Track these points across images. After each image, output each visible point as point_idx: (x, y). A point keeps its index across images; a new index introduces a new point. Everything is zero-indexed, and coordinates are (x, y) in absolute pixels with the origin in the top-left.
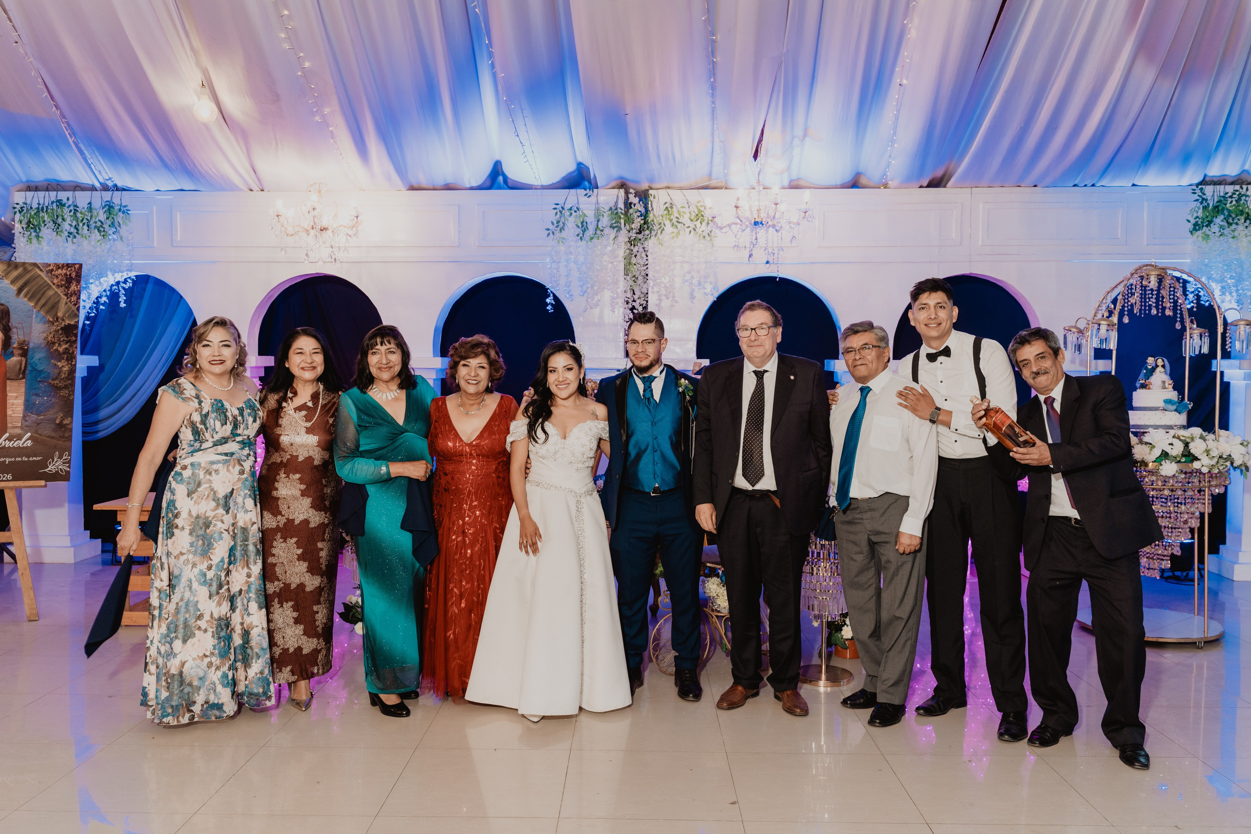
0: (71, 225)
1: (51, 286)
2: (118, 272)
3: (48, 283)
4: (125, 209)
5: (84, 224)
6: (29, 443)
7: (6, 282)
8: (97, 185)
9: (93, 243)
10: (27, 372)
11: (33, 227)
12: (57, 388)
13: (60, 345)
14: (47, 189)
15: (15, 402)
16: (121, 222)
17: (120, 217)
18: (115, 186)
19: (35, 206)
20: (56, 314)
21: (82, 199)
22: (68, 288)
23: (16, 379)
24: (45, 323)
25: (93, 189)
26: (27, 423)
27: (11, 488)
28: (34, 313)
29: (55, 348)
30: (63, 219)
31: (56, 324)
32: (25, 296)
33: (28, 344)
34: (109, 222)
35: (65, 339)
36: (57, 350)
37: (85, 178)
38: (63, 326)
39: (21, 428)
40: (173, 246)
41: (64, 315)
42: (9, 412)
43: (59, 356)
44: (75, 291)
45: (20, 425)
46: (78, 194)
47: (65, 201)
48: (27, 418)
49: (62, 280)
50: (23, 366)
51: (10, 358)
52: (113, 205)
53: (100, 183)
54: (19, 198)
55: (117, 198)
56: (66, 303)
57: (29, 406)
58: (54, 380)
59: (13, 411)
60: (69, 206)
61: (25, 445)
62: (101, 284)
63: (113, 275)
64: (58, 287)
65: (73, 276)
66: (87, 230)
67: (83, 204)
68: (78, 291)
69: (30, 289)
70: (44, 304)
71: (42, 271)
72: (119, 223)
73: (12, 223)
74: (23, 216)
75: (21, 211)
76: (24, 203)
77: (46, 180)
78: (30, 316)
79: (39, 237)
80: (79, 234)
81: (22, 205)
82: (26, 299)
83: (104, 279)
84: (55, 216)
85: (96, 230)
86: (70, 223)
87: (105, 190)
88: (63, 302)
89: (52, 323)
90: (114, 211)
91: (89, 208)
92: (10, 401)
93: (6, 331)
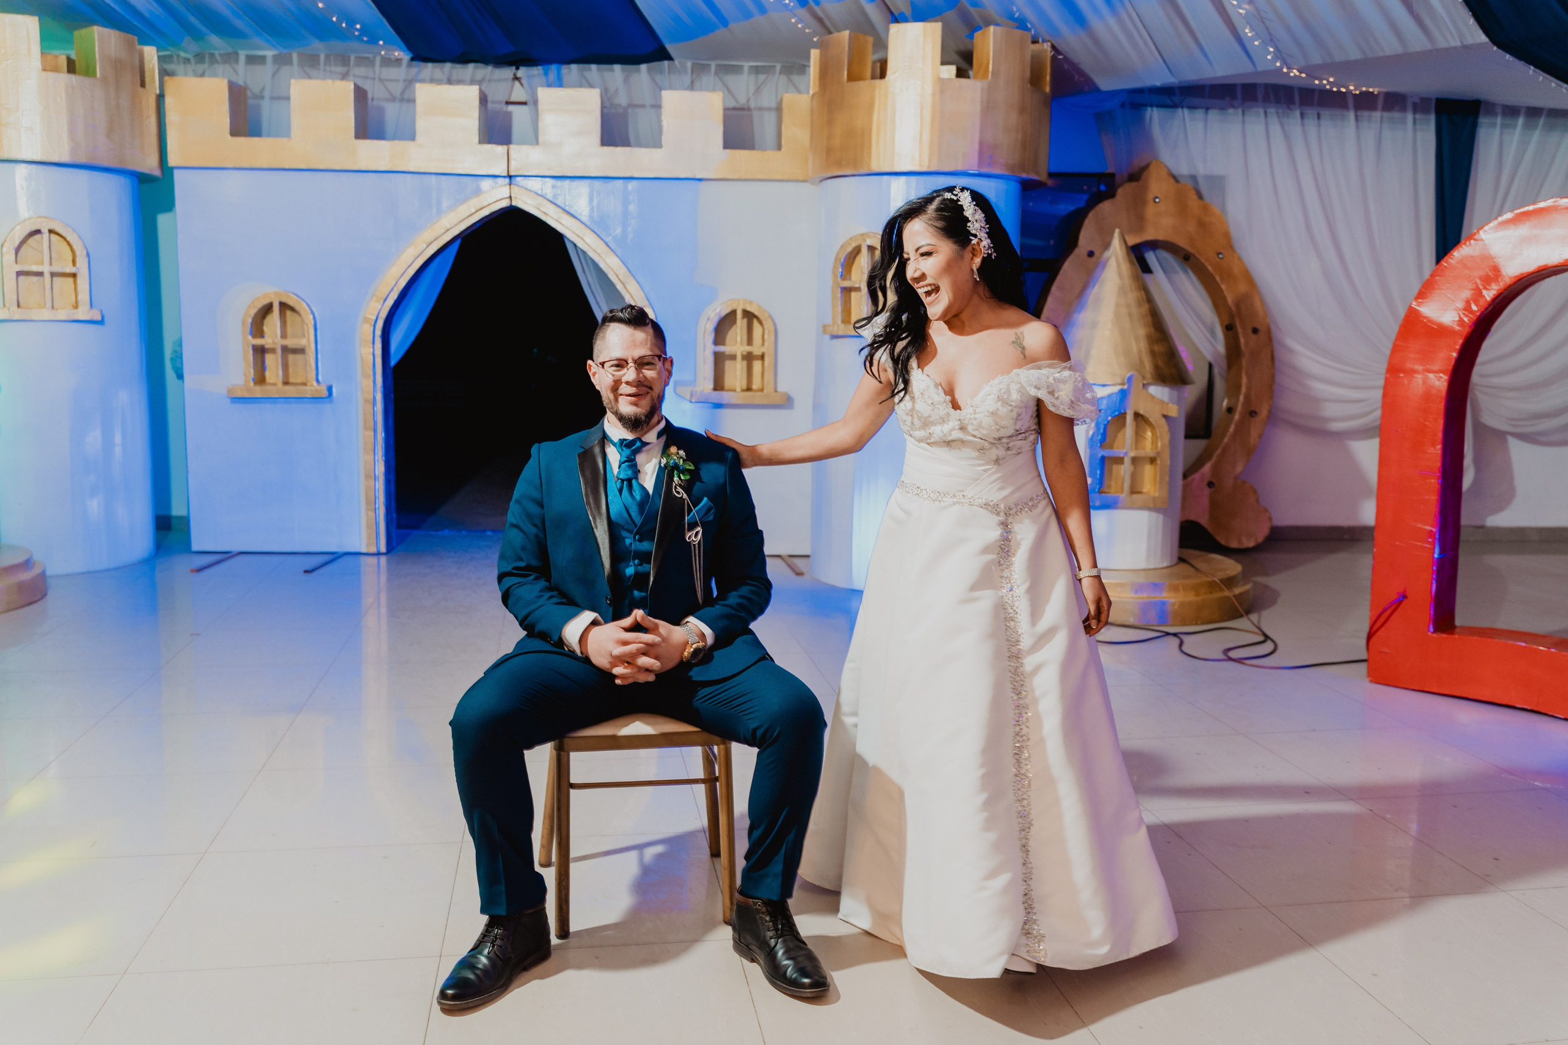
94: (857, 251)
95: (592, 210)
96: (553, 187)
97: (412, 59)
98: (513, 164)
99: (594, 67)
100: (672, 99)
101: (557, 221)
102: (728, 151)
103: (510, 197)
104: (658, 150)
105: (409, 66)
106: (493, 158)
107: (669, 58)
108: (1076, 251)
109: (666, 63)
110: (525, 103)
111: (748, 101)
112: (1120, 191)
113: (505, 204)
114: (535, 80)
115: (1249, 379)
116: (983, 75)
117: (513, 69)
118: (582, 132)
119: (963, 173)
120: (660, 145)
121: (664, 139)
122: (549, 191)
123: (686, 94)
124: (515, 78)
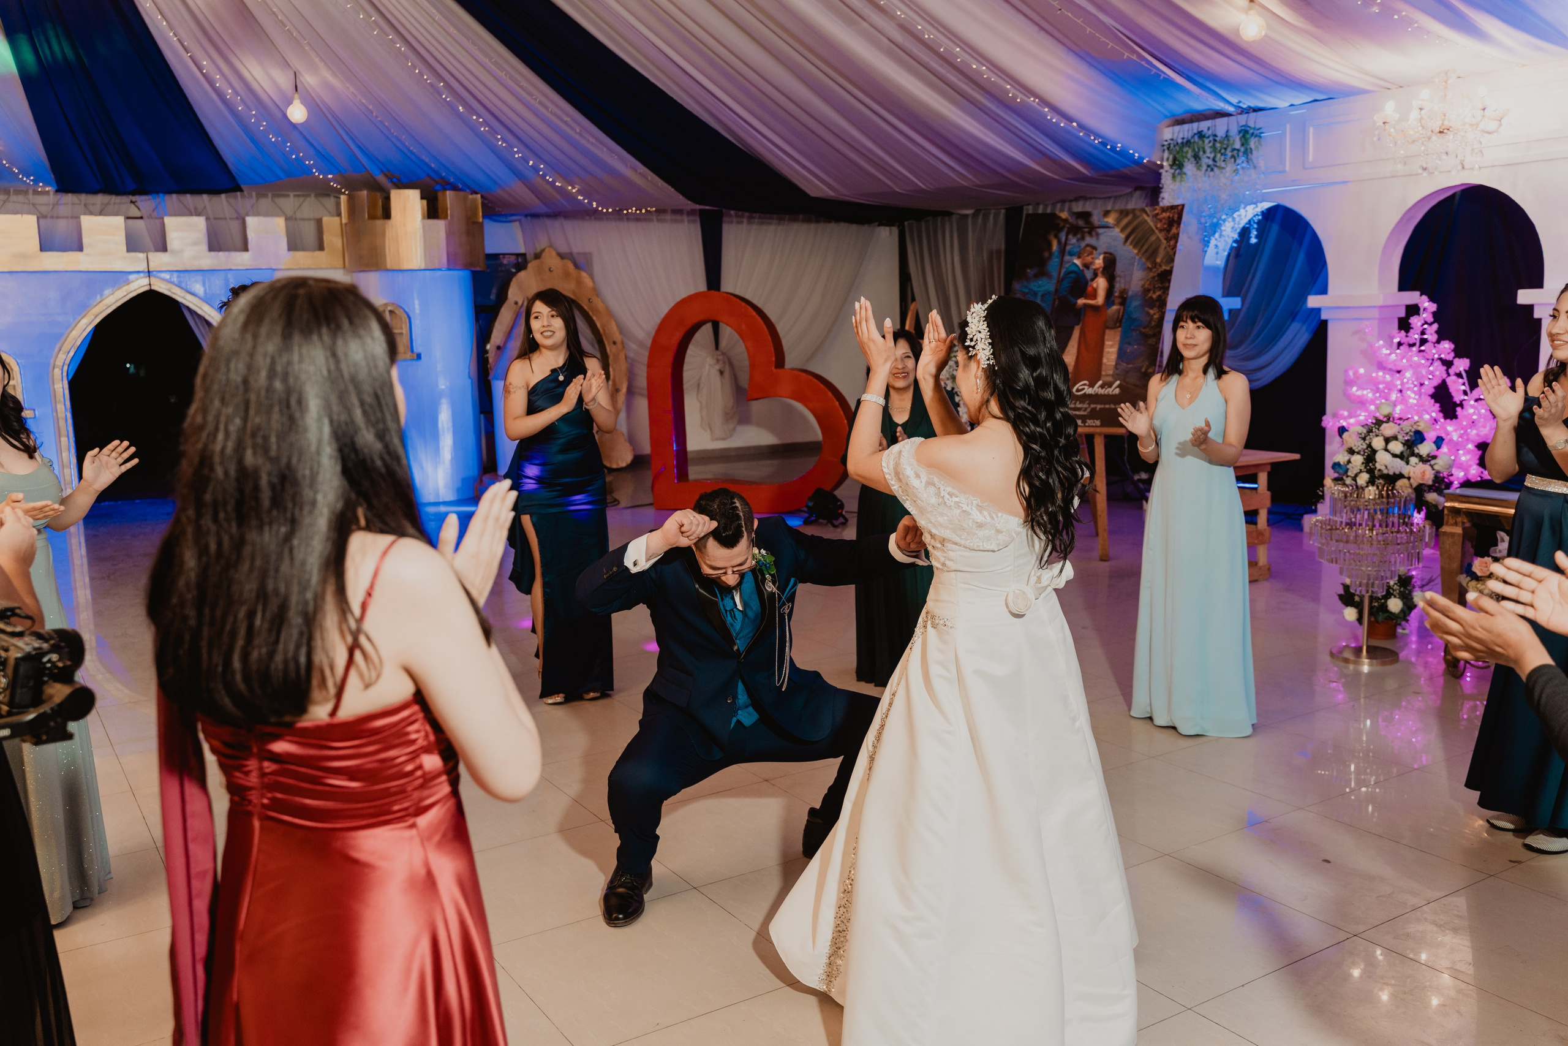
0: (1209, 158)
1: (1154, 231)
2: (1250, 204)
3: (1152, 230)
4: (1259, 131)
5: (1222, 155)
6: (1117, 391)
7: (1117, 230)
8: (1231, 109)
9: (1227, 175)
10: (1124, 320)
11: (1177, 164)
12: (1146, 336)
13: (1154, 292)
14: (1191, 121)
15: (1111, 350)
16: (1253, 148)
17: (1252, 143)
18: (1250, 107)
19: (1180, 141)
20: (1155, 260)
21: (1220, 126)
22: (1169, 231)
23: (1114, 328)
24: (1144, 270)
25: (1228, 115)
26: (1117, 372)
27: (1100, 434)
28: (1136, 261)
29: (1150, 295)
30: (1204, 152)
31: (1154, 270)
32: (1131, 244)
33: (1127, 293)
34: (1242, 149)
35: (1160, 285)
36: (1151, 297)
37: (1220, 106)
38: (1161, 272)
39: (1113, 376)
40: (1304, 168)
41: (1162, 262)
42: (1105, 360)
43: (1150, 303)
44: (1174, 234)
45: (1111, 372)
46: (1218, 120)
47: (1205, 130)
48: (1118, 367)
49: (1165, 224)
50: (1121, 314)
51: (1110, 307)
52: (1248, 129)
53: (1235, 107)
54: (1169, 133)
55: (1252, 120)
56: (1165, 248)
57: (1121, 355)
58: (1145, 328)
59: (1108, 359)
60: (1209, 137)
61: (1114, 393)
62: (1234, 219)
63: (1244, 208)
64: (1161, 230)
65: (1175, 219)
66: (1224, 161)
67: (1221, 133)
68: (1178, 234)
69: (1137, 236)
70: (1146, 251)
71: (1148, 215)
72: (1251, 149)
73: (1159, 163)
74: (1170, 153)
75: (1168, 148)
76: (1172, 140)
77: (1187, 112)
78: (1133, 264)
79: (1182, 174)
80: (1216, 166)
81: (1170, 142)
82: (1131, 247)
83: (1237, 213)
84: (1197, 150)
85: (1233, 160)
86: (1208, 155)
87: (1241, 114)
88: (1163, 247)
89: (1150, 269)
90: (1248, 136)
91: (1227, 136)
92: (1107, 349)
93: (1111, 279)
95: (205, 291)
96: (178, 277)
97: (57, 191)
98: (151, 264)
99: (188, 196)
100: (251, 221)
101: (183, 298)
102: (292, 253)
103: (150, 284)
104: (246, 253)
105: (54, 194)
106: (136, 263)
107: (241, 190)
108: (508, 302)
109: (239, 193)
110: (141, 218)
111: (295, 213)
112: (530, 265)
113: (146, 288)
114: (146, 203)
115: (614, 370)
116: (445, 217)
117: (131, 197)
118: (195, 243)
119: (440, 270)
120: (246, 249)
121: (250, 246)
122: (175, 280)
123: (261, 219)
124: (132, 202)
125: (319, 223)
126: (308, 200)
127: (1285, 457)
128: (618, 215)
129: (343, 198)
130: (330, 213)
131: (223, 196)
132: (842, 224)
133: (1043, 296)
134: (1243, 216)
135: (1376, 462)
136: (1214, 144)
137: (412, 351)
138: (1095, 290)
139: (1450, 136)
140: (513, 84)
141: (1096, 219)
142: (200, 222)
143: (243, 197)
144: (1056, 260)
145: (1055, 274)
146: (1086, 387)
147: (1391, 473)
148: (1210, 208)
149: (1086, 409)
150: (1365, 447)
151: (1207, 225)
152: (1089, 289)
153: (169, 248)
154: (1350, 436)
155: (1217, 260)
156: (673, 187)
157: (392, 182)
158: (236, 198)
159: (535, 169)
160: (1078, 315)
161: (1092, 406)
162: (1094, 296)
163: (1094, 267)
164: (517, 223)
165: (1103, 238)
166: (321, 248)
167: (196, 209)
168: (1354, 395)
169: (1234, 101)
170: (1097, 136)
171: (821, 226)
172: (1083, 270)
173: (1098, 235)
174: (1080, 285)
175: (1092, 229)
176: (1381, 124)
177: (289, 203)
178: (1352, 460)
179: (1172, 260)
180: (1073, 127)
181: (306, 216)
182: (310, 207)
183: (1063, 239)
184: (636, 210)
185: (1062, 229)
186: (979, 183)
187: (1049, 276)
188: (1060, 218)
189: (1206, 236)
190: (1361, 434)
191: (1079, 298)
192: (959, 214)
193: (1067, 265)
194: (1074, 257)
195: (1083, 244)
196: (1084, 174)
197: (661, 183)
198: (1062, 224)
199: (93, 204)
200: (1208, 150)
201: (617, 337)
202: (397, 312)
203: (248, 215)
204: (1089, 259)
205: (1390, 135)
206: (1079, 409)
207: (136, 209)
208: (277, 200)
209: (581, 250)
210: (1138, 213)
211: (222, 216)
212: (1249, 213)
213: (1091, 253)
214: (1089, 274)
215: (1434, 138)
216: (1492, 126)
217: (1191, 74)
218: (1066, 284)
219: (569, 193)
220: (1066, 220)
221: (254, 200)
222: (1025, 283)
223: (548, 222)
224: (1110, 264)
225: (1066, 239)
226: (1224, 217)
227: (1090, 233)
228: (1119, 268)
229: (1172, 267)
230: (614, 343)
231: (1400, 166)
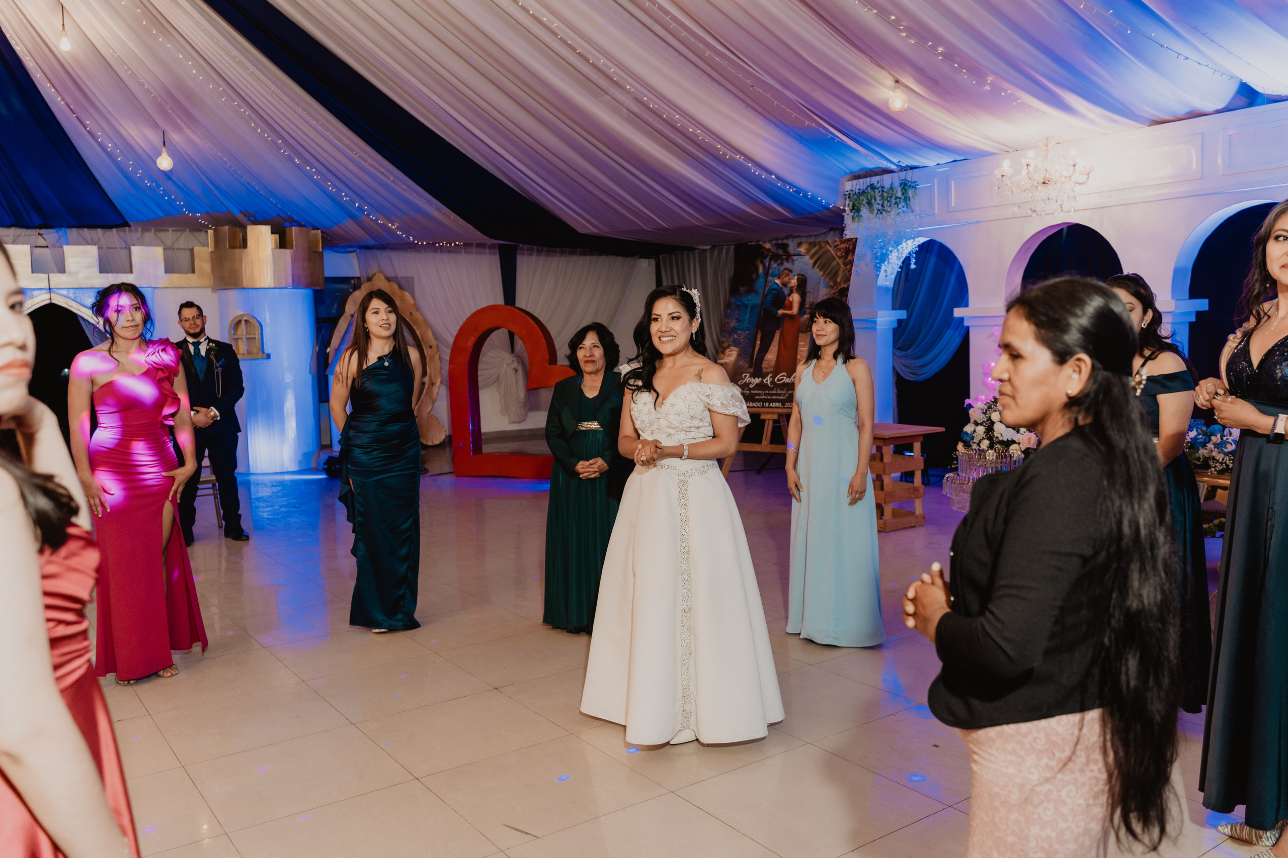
0: (878, 204)
1: (835, 258)
2: (910, 239)
3: (834, 257)
4: (915, 184)
5: (888, 202)
7: (808, 257)
8: (893, 167)
9: (892, 217)
11: (856, 209)
14: (866, 177)
15: (803, 349)
16: (911, 196)
17: (910, 193)
18: (907, 166)
19: (857, 191)
20: (836, 280)
21: (887, 180)
22: (846, 258)
23: (806, 331)
24: (828, 288)
25: (891, 172)
28: (822, 280)
30: (875, 200)
31: (835, 287)
32: (818, 268)
34: (903, 197)
37: (885, 164)
38: (839, 289)
40: (948, 212)
41: (841, 281)
42: (798, 357)
44: (850, 261)
46: (884, 176)
47: (876, 183)
49: (843, 252)
51: (803, 316)
52: (907, 182)
53: (897, 165)
54: (849, 186)
55: (909, 176)
56: (844, 271)
59: (801, 355)
60: (879, 188)
62: (898, 251)
63: (905, 242)
64: (840, 258)
65: (851, 248)
66: (890, 206)
67: (887, 185)
68: (853, 260)
69: (823, 262)
70: (829, 273)
71: (830, 246)
72: (909, 197)
73: (842, 208)
74: (850, 201)
75: (849, 197)
76: (852, 190)
77: (862, 169)
78: (819, 283)
79: (859, 216)
80: (884, 210)
81: (850, 192)
82: (818, 270)
83: (900, 246)
84: (870, 198)
85: (896, 205)
86: (879, 202)
87: (901, 171)
88: (841, 270)
89: (832, 287)
90: (906, 187)
91: (891, 188)
92: (800, 349)
93: (803, 295)
94: (240, 321)
96: (74, 293)
98: (52, 283)
99: (86, 230)
100: (135, 250)
101: (78, 310)
102: (168, 275)
103: (50, 299)
104: (131, 275)
106: (40, 281)
107: (129, 226)
108: (345, 314)
109: (127, 228)
110: (47, 247)
111: (172, 244)
112: (363, 286)
113: (48, 302)
114: (51, 235)
115: (430, 368)
116: (291, 247)
117: (38, 230)
118: (89, 267)
119: (286, 288)
120: (131, 272)
121: (134, 270)
122: (72, 295)
123: (144, 248)
124: (39, 234)
125: (192, 251)
126: (184, 233)
127: (933, 430)
128: (432, 247)
129: (210, 232)
130: (202, 244)
131: (114, 230)
132: (611, 257)
133: (752, 308)
134: (905, 248)
135: (994, 431)
136: (882, 194)
137: (263, 353)
138: (791, 303)
139: (1050, 187)
140: (336, 141)
141: (791, 249)
142: (93, 250)
143: (130, 231)
144: (761, 281)
145: (761, 291)
146: (785, 378)
147: (1005, 439)
148: (880, 242)
149: (785, 394)
150: (985, 420)
151: (879, 254)
152: (787, 302)
153: (67, 270)
154: (974, 411)
155: (886, 281)
156: (471, 225)
157: (249, 219)
158: (125, 231)
159: (360, 209)
160: (779, 322)
161: (789, 392)
162: (790, 307)
163: (790, 286)
164: (354, 254)
165: (796, 263)
166: (193, 272)
167: (92, 239)
168: (990, 384)
169: (895, 161)
170: (791, 185)
171: (594, 258)
172: (782, 288)
173: (793, 261)
174: (780, 299)
175: (789, 257)
176: (1000, 177)
177: (169, 236)
178: (976, 430)
179: (849, 280)
180: (772, 178)
181: (182, 246)
182: (185, 239)
183: (767, 265)
184: (446, 244)
185: (766, 257)
186: (707, 223)
187: (757, 293)
188: (764, 248)
189: (877, 263)
190: (983, 410)
191: (779, 309)
192: (700, 249)
193: (770, 284)
194: (775, 278)
195: (782, 268)
196: (787, 216)
197: (462, 221)
198: (766, 253)
199: (7, 236)
200: (878, 198)
201: (433, 342)
202: (250, 320)
203: (134, 245)
204: (786, 279)
205: (1007, 185)
206: (779, 395)
207: (43, 240)
208: (158, 234)
209: (404, 275)
210: (823, 245)
211: (113, 246)
212: (909, 246)
213: (788, 275)
214: (786, 291)
215: (1040, 187)
216: (1083, 178)
217: (859, 139)
218: (769, 298)
219: (390, 228)
220: (769, 250)
221: (139, 234)
222: (738, 298)
223: (378, 253)
224: (803, 282)
225: (769, 264)
226: (890, 249)
227: (787, 260)
228: (809, 287)
229: (849, 285)
230: (431, 347)
231: (1016, 209)
